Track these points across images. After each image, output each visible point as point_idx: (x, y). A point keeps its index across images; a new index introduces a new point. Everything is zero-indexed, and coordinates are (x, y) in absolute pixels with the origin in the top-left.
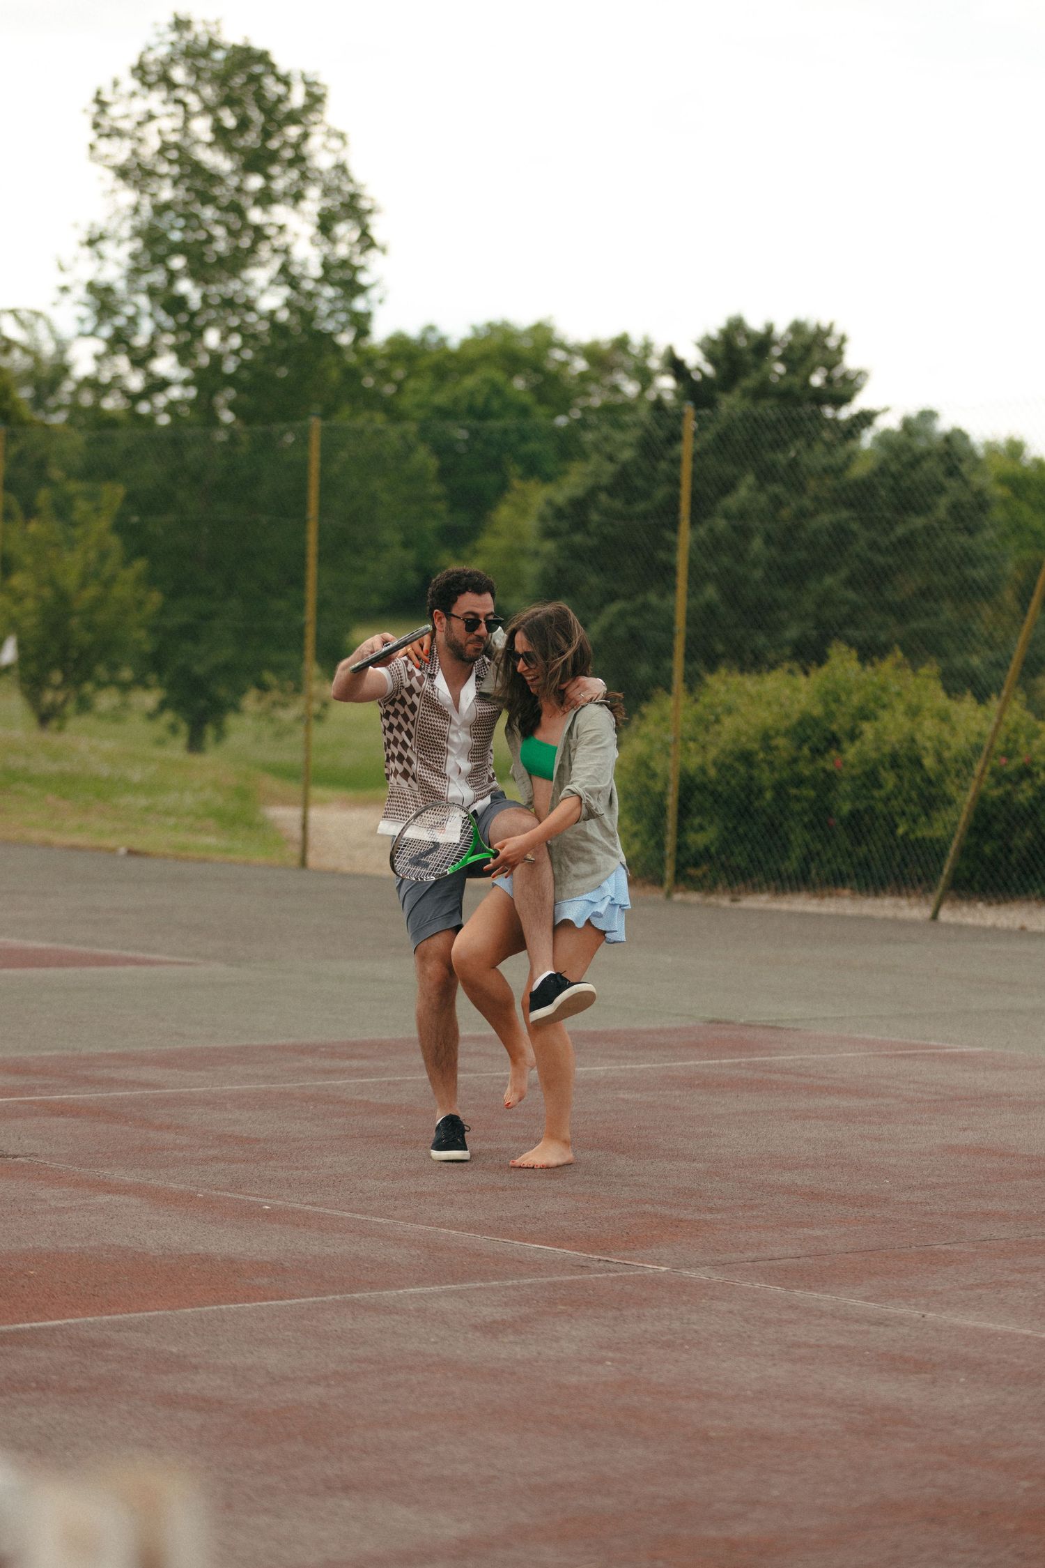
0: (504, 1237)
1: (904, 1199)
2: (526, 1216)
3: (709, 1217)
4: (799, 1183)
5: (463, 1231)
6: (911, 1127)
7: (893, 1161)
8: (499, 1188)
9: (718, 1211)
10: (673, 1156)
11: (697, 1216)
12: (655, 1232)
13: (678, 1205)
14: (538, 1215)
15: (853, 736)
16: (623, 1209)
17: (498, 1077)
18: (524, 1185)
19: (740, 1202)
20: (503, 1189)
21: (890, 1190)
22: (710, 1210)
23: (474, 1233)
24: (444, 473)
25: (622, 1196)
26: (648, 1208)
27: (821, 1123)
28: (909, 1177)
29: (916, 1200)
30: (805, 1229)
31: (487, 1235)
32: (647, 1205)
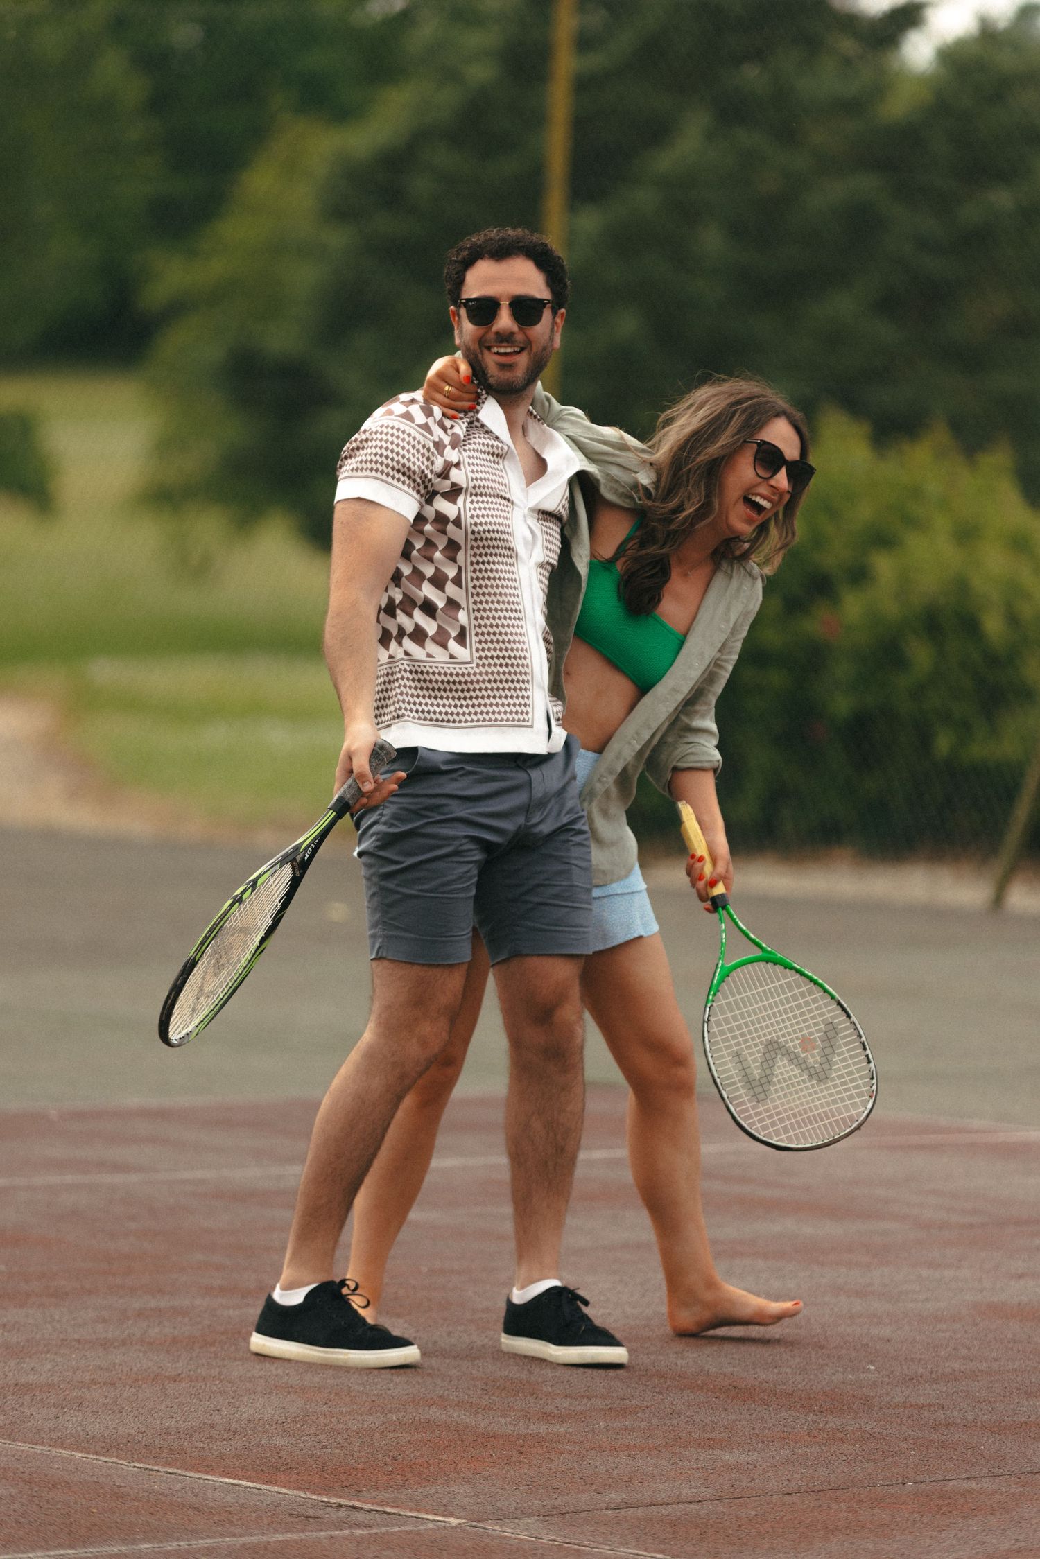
0: (167, 1464)
1: (899, 1399)
2: (212, 1426)
3: (543, 1429)
4: (713, 1370)
5: (96, 1453)
6: (925, 1273)
7: (886, 1332)
8: (168, 1378)
9: (562, 1419)
10: (489, 1322)
11: (522, 1428)
12: (445, 1457)
13: (490, 1409)
14: (234, 1426)
15: (859, 575)
16: (389, 1416)
17: (184, 1182)
18: (215, 1372)
19: (601, 1403)
20: (176, 1379)
21: (875, 1384)
22: (547, 1417)
23: (117, 1457)
24: (158, 103)
25: (389, 1392)
26: (436, 1413)
27: (760, 1264)
28: (913, 1360)
29: (921, 1400)
30: (717, 1452)
31: (139, 1461)
32: (434, 1409)
